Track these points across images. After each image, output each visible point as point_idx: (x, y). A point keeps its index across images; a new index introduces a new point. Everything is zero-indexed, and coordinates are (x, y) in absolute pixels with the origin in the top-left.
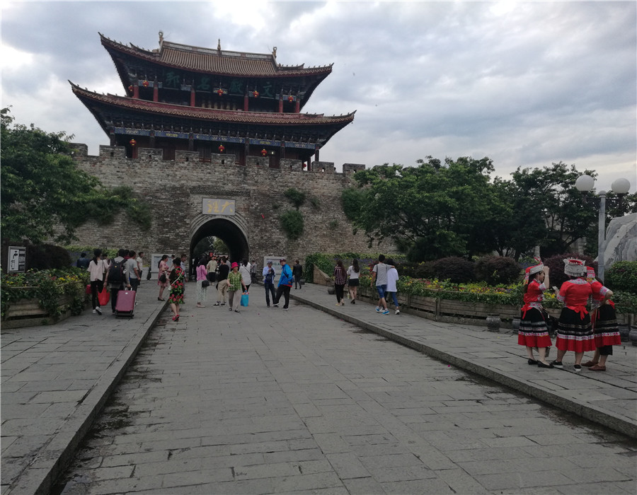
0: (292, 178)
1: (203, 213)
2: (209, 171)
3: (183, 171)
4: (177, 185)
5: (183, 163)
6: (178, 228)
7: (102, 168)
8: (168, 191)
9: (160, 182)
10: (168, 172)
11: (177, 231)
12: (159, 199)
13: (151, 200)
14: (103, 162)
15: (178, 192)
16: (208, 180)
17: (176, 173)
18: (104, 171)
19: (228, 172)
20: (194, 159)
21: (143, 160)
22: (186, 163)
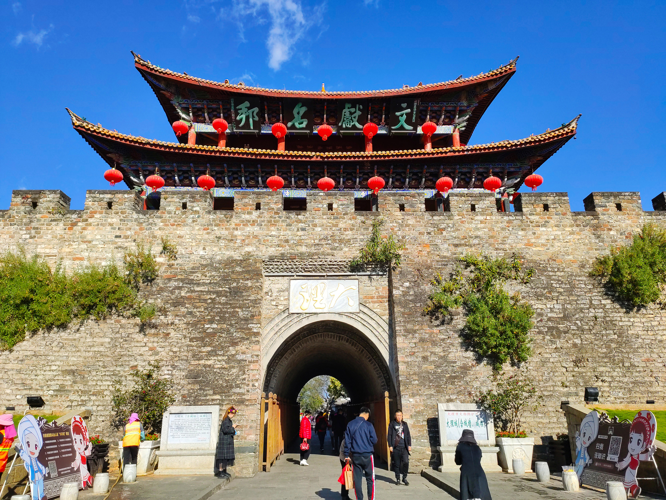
0: (478, 229)
1: (291, 311)
2: (301, 225)
3: (249, 229)
4: (237, 256)
5: (249, 213)
6: (234, 344)
7: (85, 232)
8: (216, 269)
9: (202, 252)
10: (218, 231)
11: (232, 351)
12: (198, 284)
13: (180, 288)
14: (90, 220)
15: (238, 269)
16: (299, 243)
17: (236, 233)
18: (89, 238)
19: (342, 225)
20: (273, 206)
21: (169, 213)
22: (255, 214)
